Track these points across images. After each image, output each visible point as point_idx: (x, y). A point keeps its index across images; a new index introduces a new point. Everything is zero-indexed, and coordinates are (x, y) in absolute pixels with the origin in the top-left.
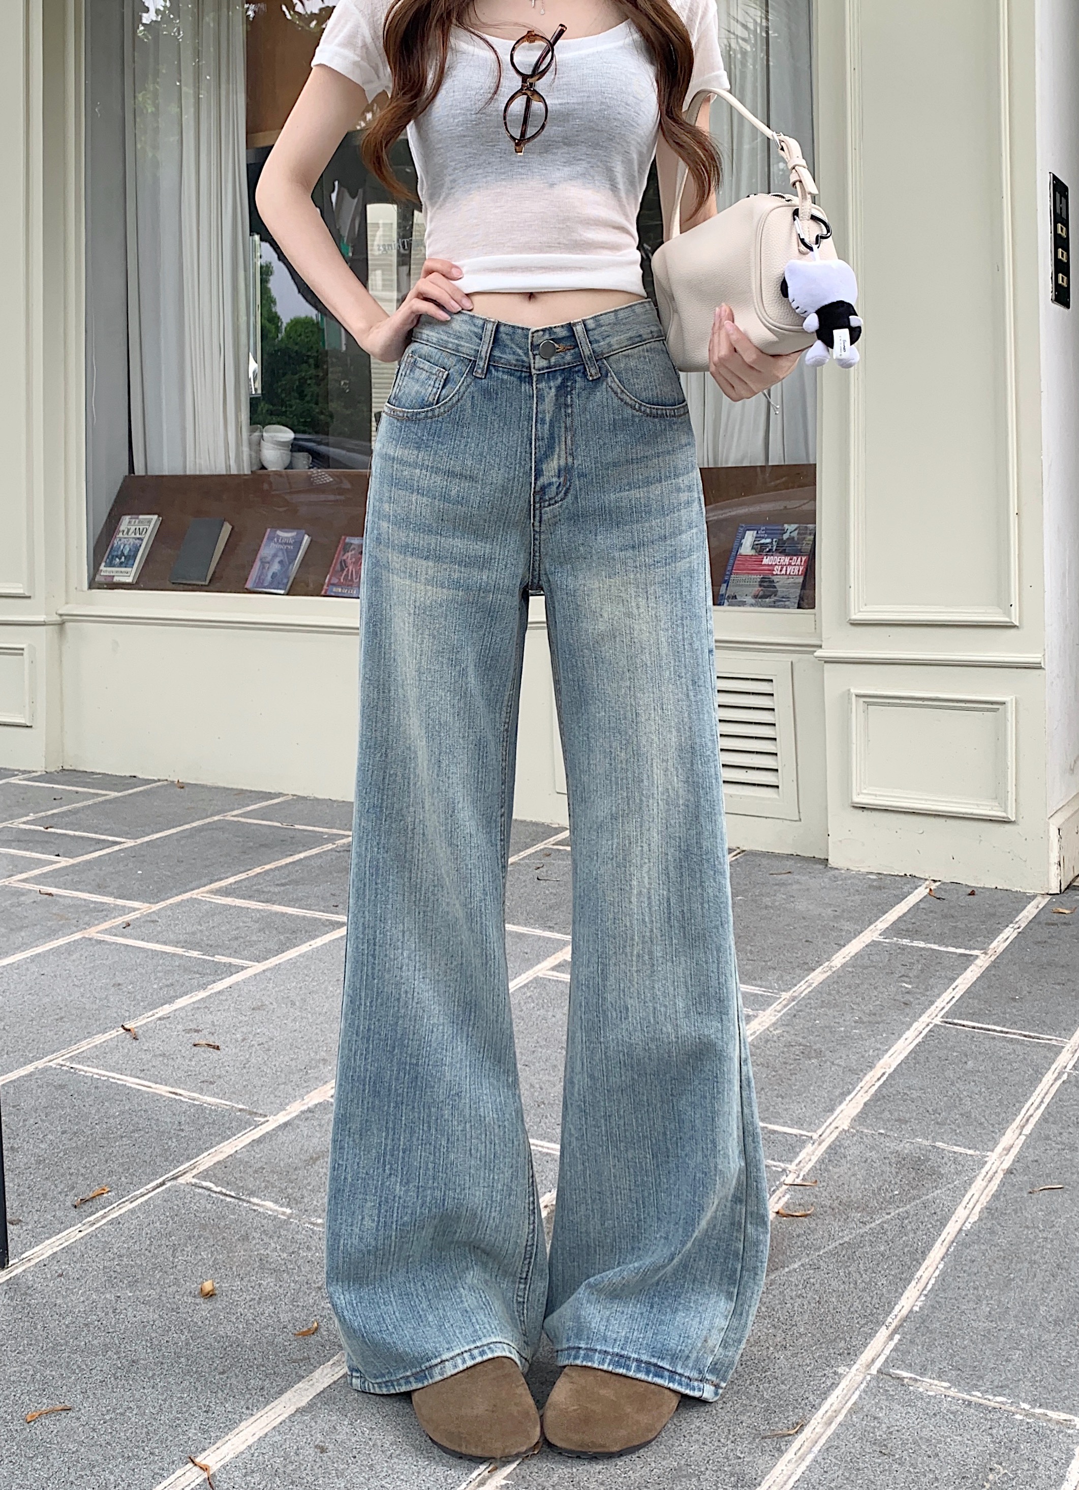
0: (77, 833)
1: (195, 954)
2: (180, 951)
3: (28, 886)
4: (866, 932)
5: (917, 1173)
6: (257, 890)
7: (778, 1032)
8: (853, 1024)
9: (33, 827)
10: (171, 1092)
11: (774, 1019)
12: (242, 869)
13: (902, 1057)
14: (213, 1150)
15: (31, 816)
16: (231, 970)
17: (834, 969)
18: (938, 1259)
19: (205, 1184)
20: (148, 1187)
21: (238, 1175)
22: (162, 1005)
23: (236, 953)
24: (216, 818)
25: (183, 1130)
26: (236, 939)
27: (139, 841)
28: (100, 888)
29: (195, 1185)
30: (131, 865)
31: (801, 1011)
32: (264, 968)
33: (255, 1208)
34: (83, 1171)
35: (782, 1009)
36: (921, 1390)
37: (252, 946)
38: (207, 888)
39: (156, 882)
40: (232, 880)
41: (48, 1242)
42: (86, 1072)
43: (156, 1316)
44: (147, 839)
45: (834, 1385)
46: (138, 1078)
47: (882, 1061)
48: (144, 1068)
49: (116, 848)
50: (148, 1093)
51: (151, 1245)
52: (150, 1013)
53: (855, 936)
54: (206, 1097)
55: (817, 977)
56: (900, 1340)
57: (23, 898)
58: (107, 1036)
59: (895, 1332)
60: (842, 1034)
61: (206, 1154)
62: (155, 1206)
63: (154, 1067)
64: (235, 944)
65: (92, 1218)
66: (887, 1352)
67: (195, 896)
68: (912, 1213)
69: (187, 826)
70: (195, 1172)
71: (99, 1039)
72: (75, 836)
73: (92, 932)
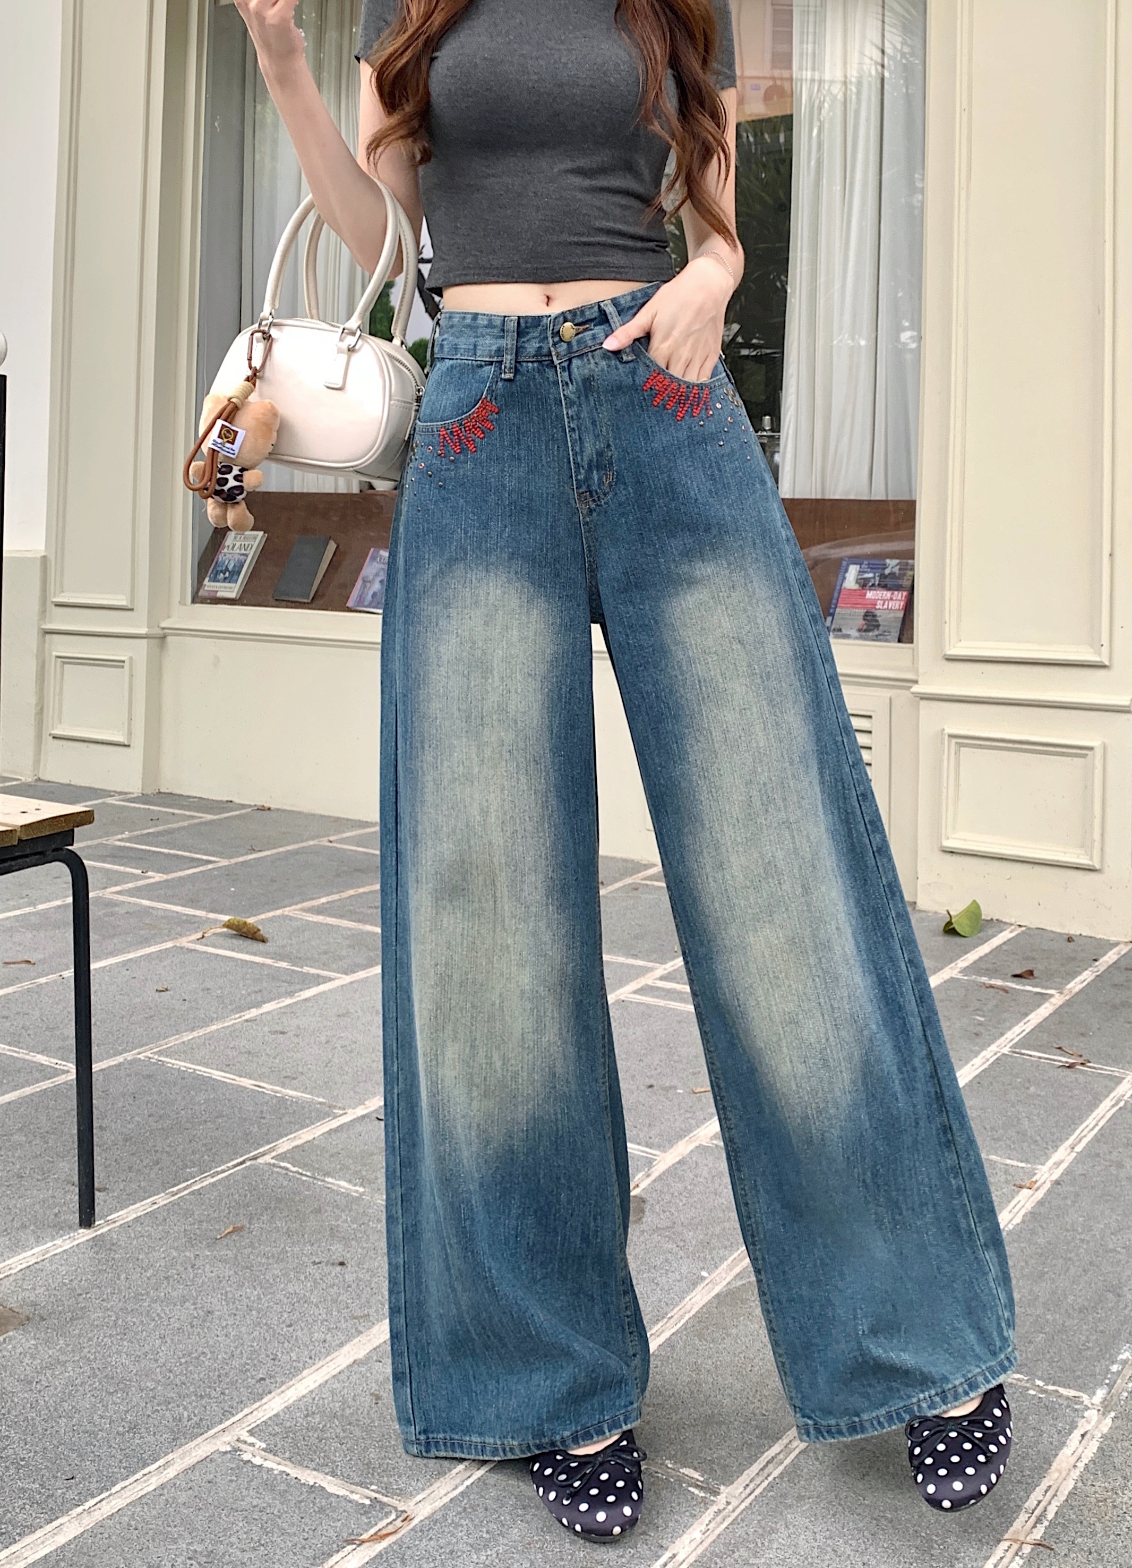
0: (172, 852)
1: (284, 965)
2: (269, 961)
3: (121, 898)
4: (946, 969)
6: (351, 911)
9: (128, 844)
10: (253, 1085)
12: (335, 890)
14: (292, 1136)
15: (127, 834)
16: (319, 980)
19: (283, 1164)
20: (229, 1165)
21: (314, 1158)
22: (249, 1009)
23: (325, 966)
24: (310, 843)
25: (264, 1118)
26: (326, 953)
27: (233, 861)
28: (192, 902)
29: (273, 1165)
30: (224, 883)
32: (352, 980)
33: (329, 1186)
34: (167, 1149)
37: (341, 960)
38: (299, 906)
39: (250, 900)
40: (324, 900)
41: (131, 1208)
42: (173, 1065)
44: (241, 859)
46: (224, 1071)
48: (230, 1063)
49: (210, 866)
50: (233, 1084)
52: (237, 1016)
53: (935, 972)
54: (288, 1091)
57: (117, 909)
58: (195, 1034)
61: (285, 1139)
62: (235, 1181)
63: (239, 1062)
64: (324, 958)
65: (175, 1189)
67: (286, 913)
69: (281, 849)
70: (274, 1153)
71: (187, 1037)
72: (169, 854)
73: (185, 942)
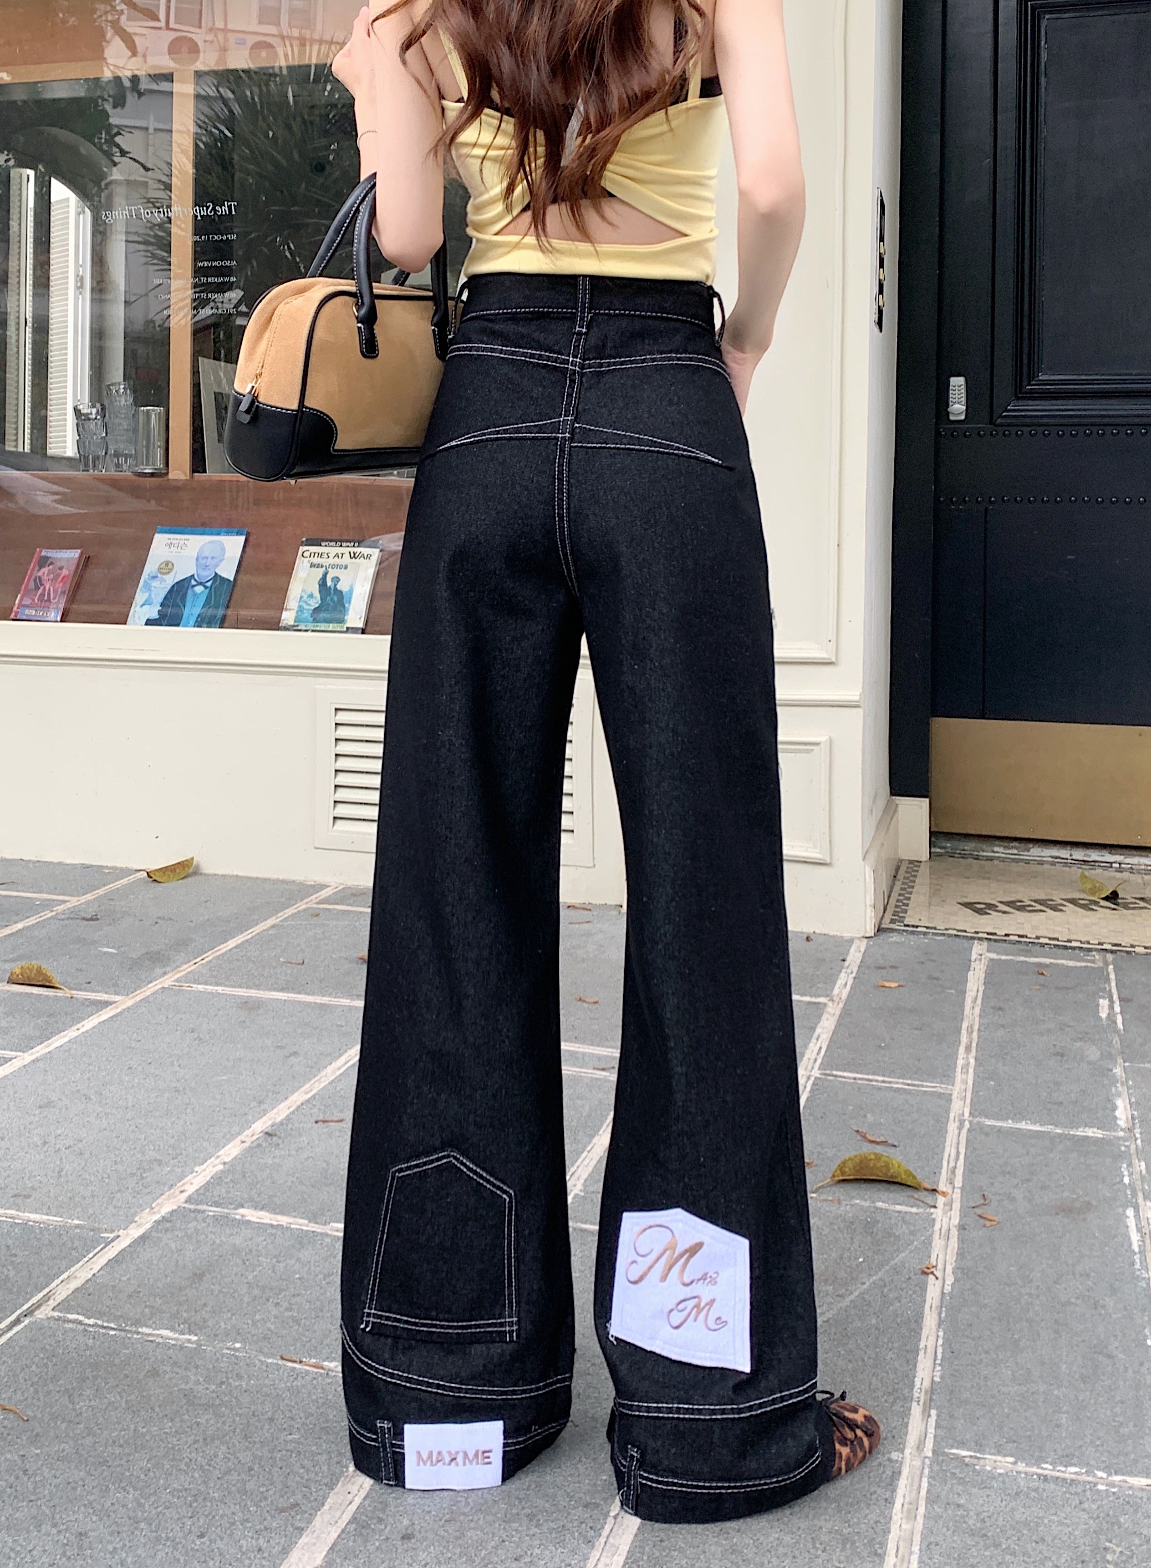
5: (872, 1237)
14: (63, 1277)
18: (935, 1327)
19: (72, 1316)
21: (109, 1303)
29: (59, 1319)
32: (34, 1057)
33: (150, 1338)
36: (989, 1468)
45: (896, 1474)
54: (26, 1215)
56: (938, 1416)
59: (928, 1407)
61: (57, 1281)
62: (21, 1348)
66: (931, 1430)
68: (887, 1279)
70: (52, 1303)
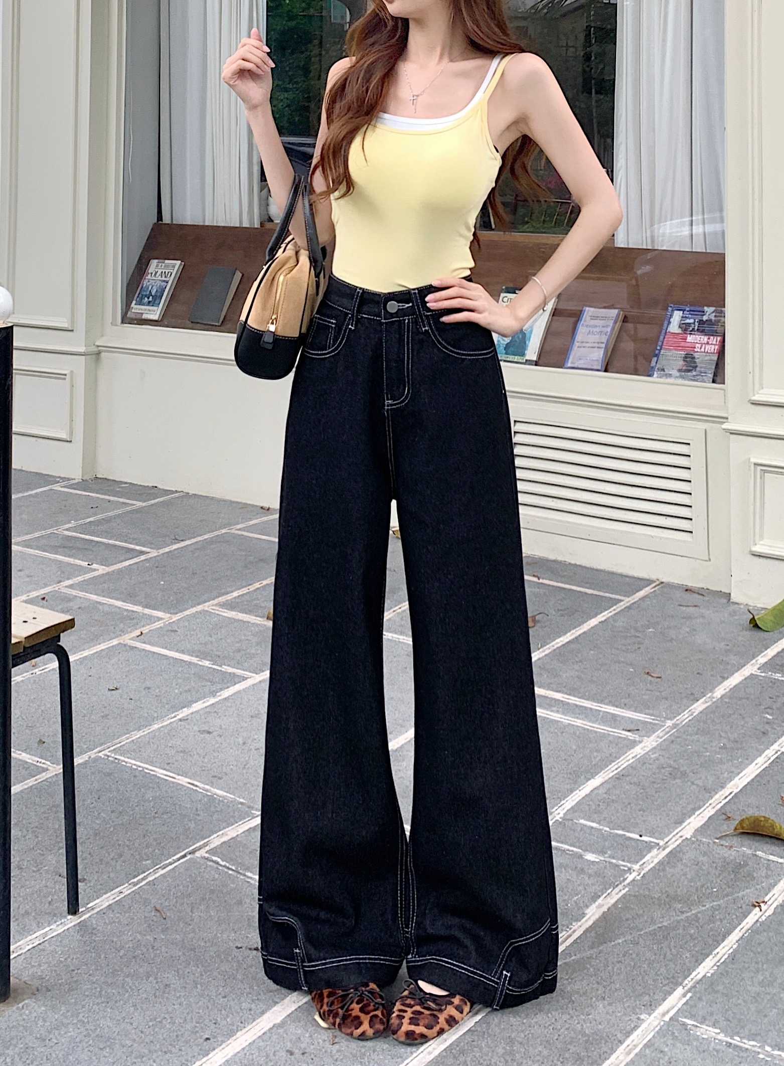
0: (111, 541)
1: (207, 663)
2: (194, 660)
3: (74, 592)
4: (748, 666)
5: (735, 875)
6: (256, 605)
7: (655, 755)
8: (718, 750)
9: (74, 534)
10: (189, 783)
11: (655, 744)
12: (244, 584)
13: (749, 779)
14: (221, 833)
15: (72, 524)
16: (235, 679)
17: (714, 700)
18: (735, 941)
19: (214, 858)
20: (175, 858)
21: (237, 854)
22: (181, 708)
23: (238, 665)
24: (223, 531)
25: (199, 815)
26: (239, 651)
27: (161, 551)
28: (130, 597)
29: (207, 859)
30: (155, 576)
31: (678, 737)
32: (261, 679)
33: (249, 880)
34: (127, 843)
35: (664, 735)
36: (698, 1033)
37: (252, 656)
38: (216, 601)
39: (176, 593)
40: (235, 594)
41: (105, 896)
42: (126, 763)
43: (181, 953)
44: (167, 550)
45: (636, 1027)
46: (165, 769)
47: (733, 782)
48: (170, 761)
49: (143, 557)
50: (173, 783)
51: (177, 902)
52: (173, 715)
53: (739, 669)
54: (215, 790)
55: (699, 706)
56: (691, 997)
57: (71, 604)
58: (141, 733)
59: (689, 991)
60: (707, 758)
61: (215, 835)
62: (179, 873)
63: (177, 761)
64: (238, 656)
65: (135, 880)
66: (679, 1005)
67: (206, 609)
68: (723, 906)
69: (199, 539)
70: (207, 848)
71: (136, 735)
72: (109, 545)
73: (128, 639)
